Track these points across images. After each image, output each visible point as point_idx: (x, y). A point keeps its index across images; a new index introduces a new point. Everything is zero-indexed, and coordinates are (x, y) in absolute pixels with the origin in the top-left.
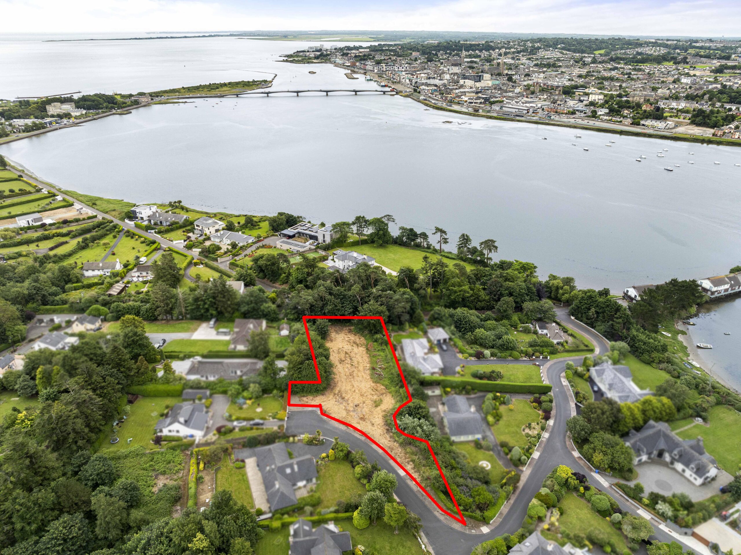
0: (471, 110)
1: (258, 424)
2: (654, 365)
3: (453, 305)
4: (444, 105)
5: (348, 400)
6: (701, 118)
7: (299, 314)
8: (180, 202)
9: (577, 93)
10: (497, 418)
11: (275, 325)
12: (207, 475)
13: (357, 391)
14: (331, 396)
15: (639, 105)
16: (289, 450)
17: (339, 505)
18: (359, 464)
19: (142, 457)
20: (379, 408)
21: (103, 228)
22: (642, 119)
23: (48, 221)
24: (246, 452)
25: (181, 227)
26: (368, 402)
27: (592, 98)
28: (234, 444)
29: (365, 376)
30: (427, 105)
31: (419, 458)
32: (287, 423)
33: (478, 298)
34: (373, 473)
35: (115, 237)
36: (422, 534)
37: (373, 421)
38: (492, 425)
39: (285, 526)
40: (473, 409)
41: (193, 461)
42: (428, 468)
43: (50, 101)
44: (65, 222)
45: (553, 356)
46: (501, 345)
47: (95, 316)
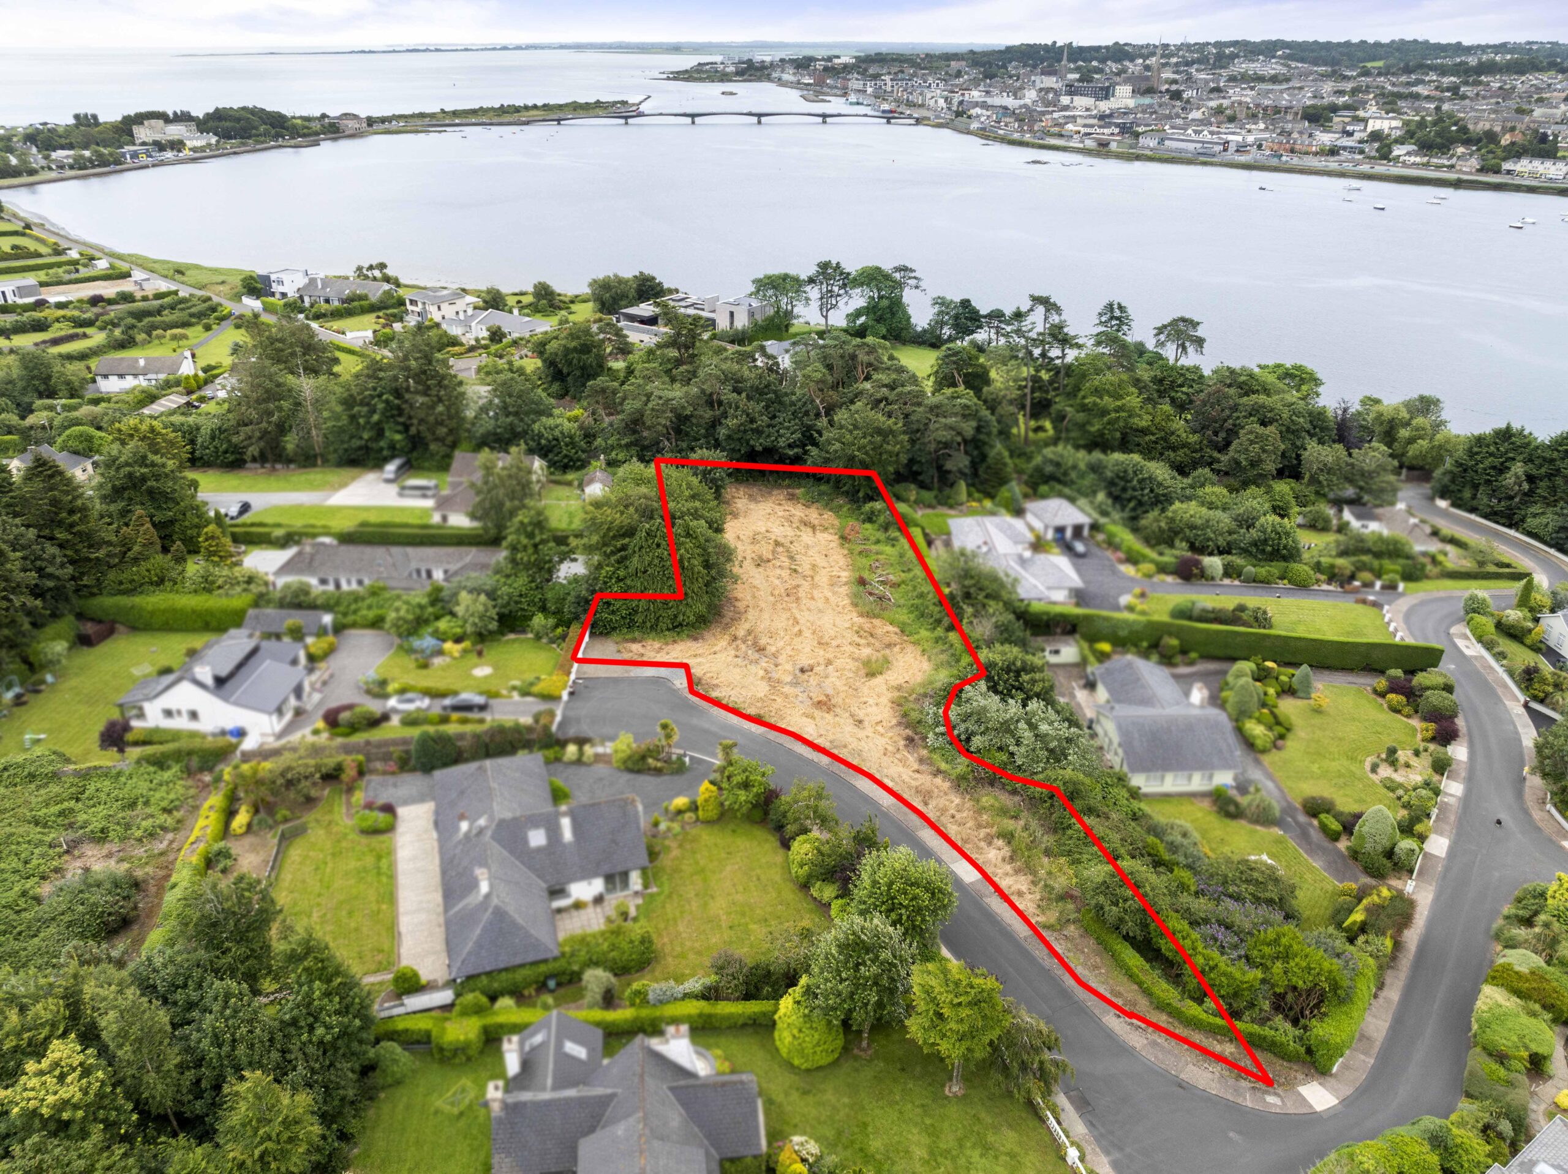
0: (1090, 143)
1: (467, 708)
3: (1099, 442)
4: (1028, 138)
5: (775, 655)
8: (382, 266)
9: (1336, 119)
10: (1279, 729)
11: (570, 476)
12: (253, 849)
13: (807, 633)
14: (723, 643)
15: (1491, 137)
16: (559, 782)
17: (719, 969)
18: (805, 831)
20: (879, 680)
21: (182, 309)
22: (1505, 159)
23: (55, 299)
24: (413, 782)
25: (372, 309)
26: (844, 662)
27: (1373, 125)
28: (369, 760)
29: (833, 599)
30: (987, 138)
31: (1026, 828)
32: (565, 709)
33: (1164, 439)
34: (860, 855)
35: (208, 328)
36: (1061, 1100)
37: (861, 714)
38: (1264, 751)
40: (1198, 695)
41: (215, 800)
42: (1062, 860)
43: (140, 118)
44: (95, 301)
45: (1412, 585)
46: (1255, 544)
47: (76, 453)
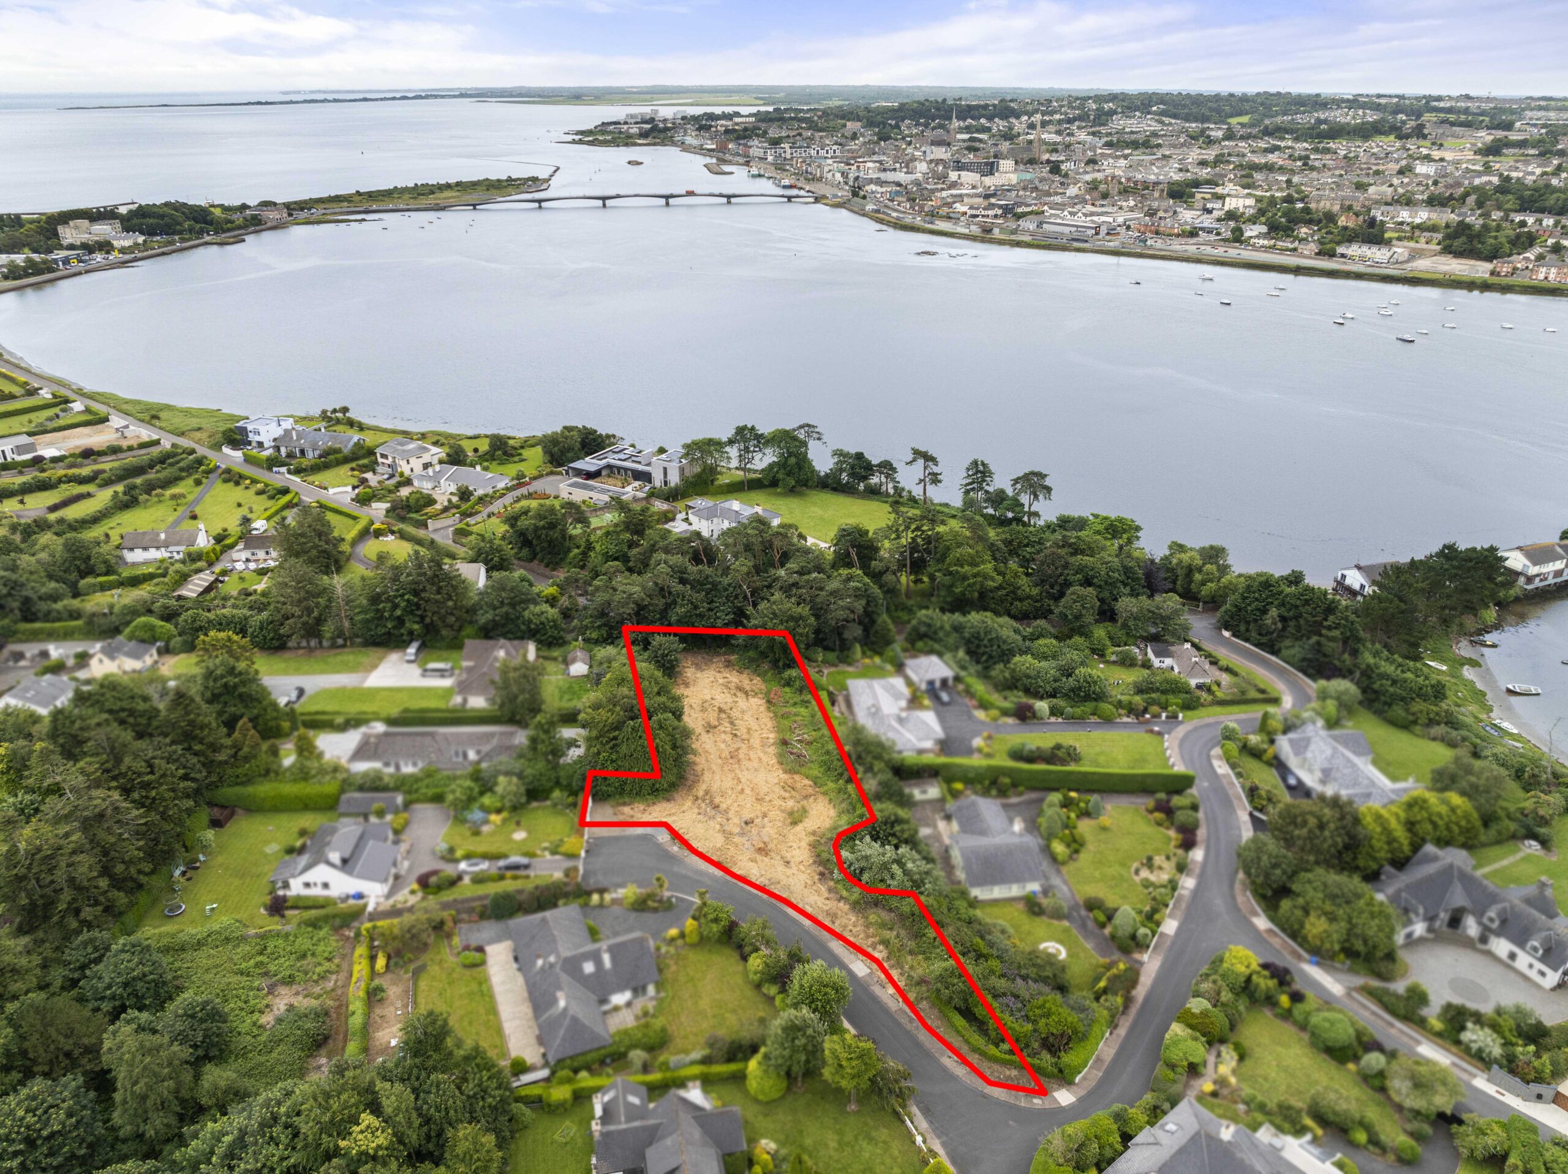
0: (975, 229)
1: (516, 867)
2: (1418, 729)
3: (960, 605)
4: (918, 221)
5: (726, 811)
6: (1463, 239)
7: (611, 628)
8: (345, 410)
9: (1198, 196)
10: (1075, 846)
11: (556, 653)
12: (394, 983)
13: (748, 791)
14: (688, 803)
15: (1330, 218)
16: (591, 923)
17: (711, 1045)
18: (757, 950)
19: (238, 946)
20: (799, 828)
21: (172, 465)
22: (1339, 243)
23: (49, 452)
24: (489, 928)
25: (346, 460)
26: (775, 814)
27: (1231, 204)
28: (458, 912)
29: (765, 759)
30: (880, 221)
31: (898, 936)
32: (585, 863)
33: (1013, 592)
34: (792, 968)
35: (198, 483)
36: (915, 1110)
37: (788, 856)
38: (1064, 863)
39: (582, 1098)
40: (1018, 826)
41: (361, 950)
42: (920, 957)
43: (66, 217)
44: (88, 454)
45: (1189, 713)
46: (1072, 690)
47: (143, 641)
